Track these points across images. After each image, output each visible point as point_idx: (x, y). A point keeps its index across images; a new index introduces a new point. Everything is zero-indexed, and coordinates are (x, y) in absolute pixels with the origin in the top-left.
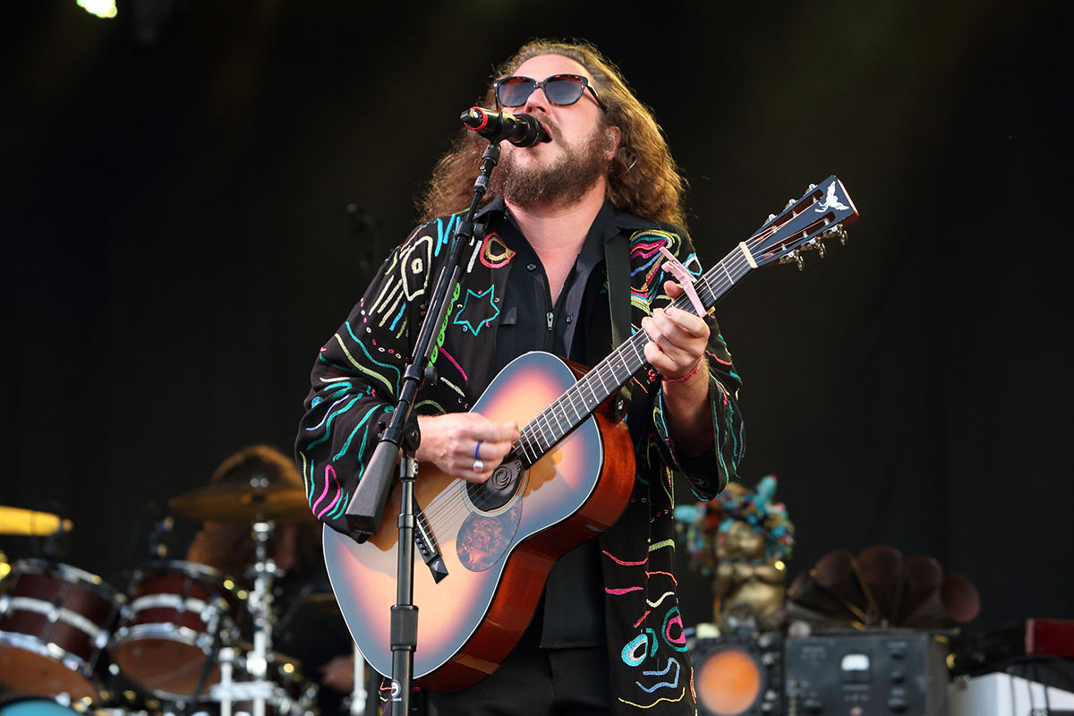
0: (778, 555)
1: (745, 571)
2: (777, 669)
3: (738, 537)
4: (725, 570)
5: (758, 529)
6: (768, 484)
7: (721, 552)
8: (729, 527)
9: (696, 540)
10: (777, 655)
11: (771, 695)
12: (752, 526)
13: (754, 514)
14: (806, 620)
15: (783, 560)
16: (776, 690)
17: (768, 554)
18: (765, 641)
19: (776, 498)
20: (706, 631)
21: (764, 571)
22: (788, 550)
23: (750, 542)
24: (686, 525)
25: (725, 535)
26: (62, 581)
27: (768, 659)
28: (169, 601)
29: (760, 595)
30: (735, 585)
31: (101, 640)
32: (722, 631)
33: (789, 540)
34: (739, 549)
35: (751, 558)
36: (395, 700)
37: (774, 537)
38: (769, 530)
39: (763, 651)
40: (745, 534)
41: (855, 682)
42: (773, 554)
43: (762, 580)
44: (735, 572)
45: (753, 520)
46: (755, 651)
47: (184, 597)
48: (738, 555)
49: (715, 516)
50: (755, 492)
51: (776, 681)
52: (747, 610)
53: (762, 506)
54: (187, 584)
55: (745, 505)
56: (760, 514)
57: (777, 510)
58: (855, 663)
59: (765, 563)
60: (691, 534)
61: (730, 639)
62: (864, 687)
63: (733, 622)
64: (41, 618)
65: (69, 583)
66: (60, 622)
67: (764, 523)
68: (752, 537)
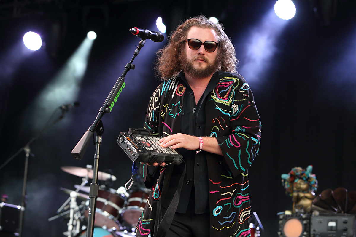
0: (313, 190)
1: (302, 195)
2: (308, 225)
3: (300, 184)
4: (295, 194)
5: (306, 182)
6: (310, 168)
7: (295, 189)
8: (297, 181)
9: (287, 184)
10: (308, 221)
11: (305, 233)
12: (305, 181)
13: (305, 177)
14: (318, 210)
15: (315, 192)
16: (307, 232)
17: (309, 190)
18: (304, 216)
19: (313, 172)
20: (288, 213)
21: (308, 195)
22: (316, 189)
23: (304, 186)
24: (285, 180)
25: (296, 183)
26: (110, 193)
27: (305, 222)
28: (138, 199)
29: (306, 203)
30: (299, 199)
31: (120, 211)
32: (293, 213)
33: (316, 186)
34: (300, 188)
35: (304, 191)
36: (89, 213)
37: (311, 184)
38: (310, 182)
39: (304, 219)
40: (302, 183)
41: (332, 230)
42: (311, 190)
43: (306, 198)
44: (298, 195)
45: (305, 179)
46: (301, 219)
47: (143, 199)
48: (300, 190)
49: (293, 177)
50: (306, 170)
51: (308, 229)
52: (302, 207)
53: (308, 175)
54: (144, 194)
55: (302, 174)
56: (307, 177)
57: (313, 176)
58: (332, 224)
59: (308, 192)
60: (286, 183)
61: (295, 216)
62: (335, 232)
63: (297, 210)
64: (103, 203)
65: (112, 194)
66: (108, 205)
67: (308, 180)
68: (305, 184)
